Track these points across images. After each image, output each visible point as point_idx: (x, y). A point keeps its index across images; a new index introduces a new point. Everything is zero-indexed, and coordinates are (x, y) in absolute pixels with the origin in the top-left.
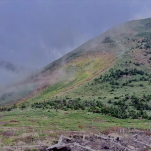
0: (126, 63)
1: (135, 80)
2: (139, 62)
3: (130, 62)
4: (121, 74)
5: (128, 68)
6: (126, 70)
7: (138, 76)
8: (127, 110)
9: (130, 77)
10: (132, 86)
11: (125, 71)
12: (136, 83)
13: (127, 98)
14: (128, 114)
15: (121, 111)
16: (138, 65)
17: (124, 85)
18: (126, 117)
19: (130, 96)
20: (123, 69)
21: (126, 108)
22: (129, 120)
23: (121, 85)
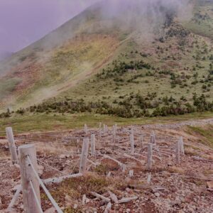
0: (132, 52)
1: (141, 76)
2: (146, 53)
3: (136, 52)
4: (125, 68)
5: (133, 60)
6: (132, 62)
7: (144, 71)
8: (131, 110)
9: (135, 72)
10: (138, 83)
11: (130, 65)
12: (142, 79)
13: (132, 97)
14: (132, 113)
15: (127, 111)
16: (144, 56)
17: (129, 81)
18: (131, 116)
19: (134, 94)
20: (128, 62)
21: (131, 108)
22: (133, 119)
23: (125, 82)
